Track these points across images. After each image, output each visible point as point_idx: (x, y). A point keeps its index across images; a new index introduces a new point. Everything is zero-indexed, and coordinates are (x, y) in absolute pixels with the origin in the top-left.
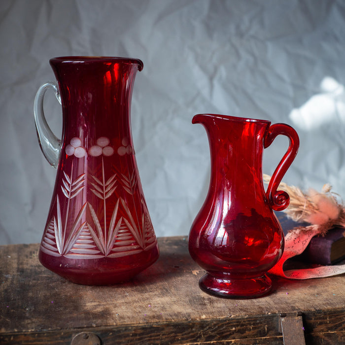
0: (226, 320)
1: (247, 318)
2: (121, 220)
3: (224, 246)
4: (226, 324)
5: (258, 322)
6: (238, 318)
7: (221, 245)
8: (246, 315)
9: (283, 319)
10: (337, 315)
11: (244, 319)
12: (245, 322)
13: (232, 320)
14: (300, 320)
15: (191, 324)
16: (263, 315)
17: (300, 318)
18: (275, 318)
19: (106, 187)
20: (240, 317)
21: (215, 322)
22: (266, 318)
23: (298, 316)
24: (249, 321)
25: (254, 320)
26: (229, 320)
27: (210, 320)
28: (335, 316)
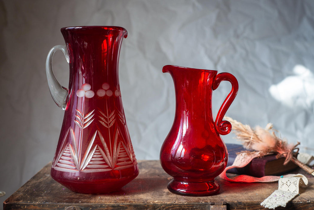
0: (171, 205)
1: (186, 205)
2: (120, 143)
3: (182, 158)
4: (171, 208)
5: (195, 207)
6: (180, 204)
7: (179, 158)
8: (186, 202)
9: (212, 207)
10: (254, 207)
11: (184, 205)
12: (185, 207)
13: (176, 205)
14: (225, 208)
15: (146, 206)
16: (198, 203)
17: (225, 206)
18: (207, 206)
19: (110, 119)
20: (181, 203)
21: (163, 206)
22: (200, 205)
23: (223, 205)
24: (188, 206)
25: (192, 206)
26: (173, 205)
27: (160, 204)
28: (252, 207)
